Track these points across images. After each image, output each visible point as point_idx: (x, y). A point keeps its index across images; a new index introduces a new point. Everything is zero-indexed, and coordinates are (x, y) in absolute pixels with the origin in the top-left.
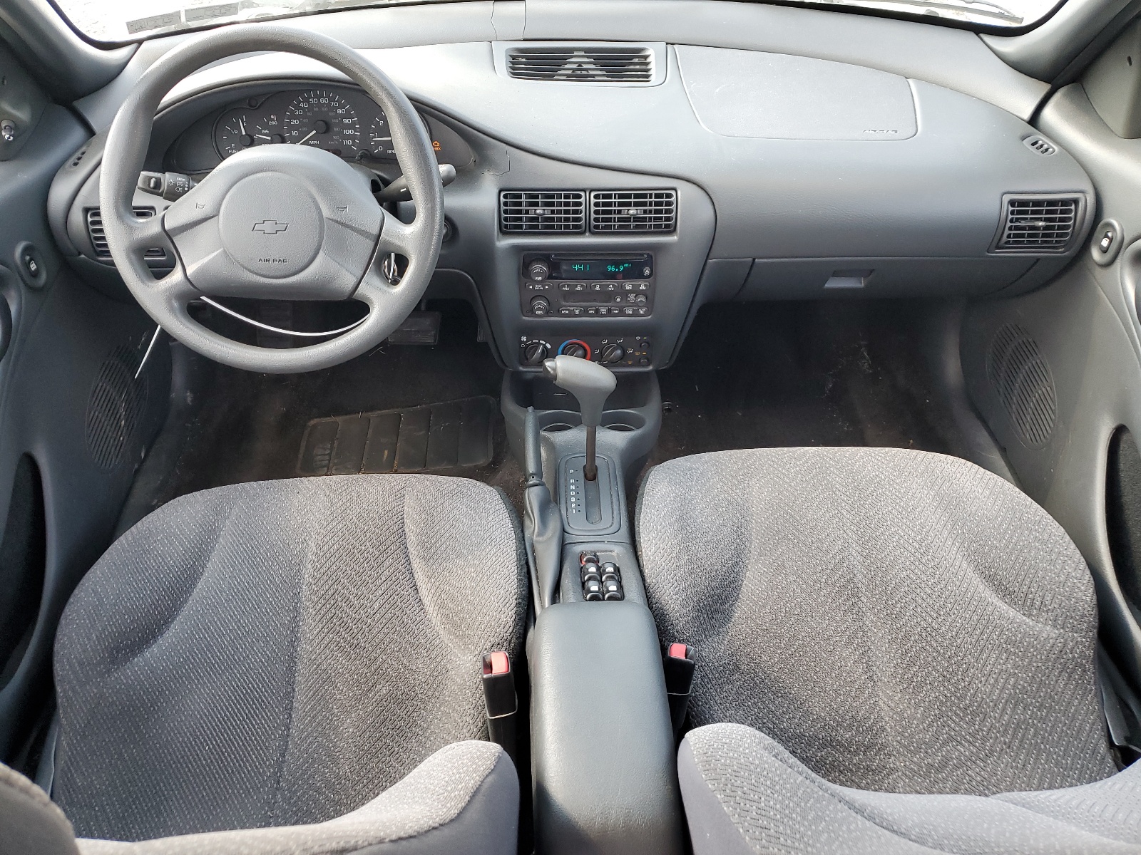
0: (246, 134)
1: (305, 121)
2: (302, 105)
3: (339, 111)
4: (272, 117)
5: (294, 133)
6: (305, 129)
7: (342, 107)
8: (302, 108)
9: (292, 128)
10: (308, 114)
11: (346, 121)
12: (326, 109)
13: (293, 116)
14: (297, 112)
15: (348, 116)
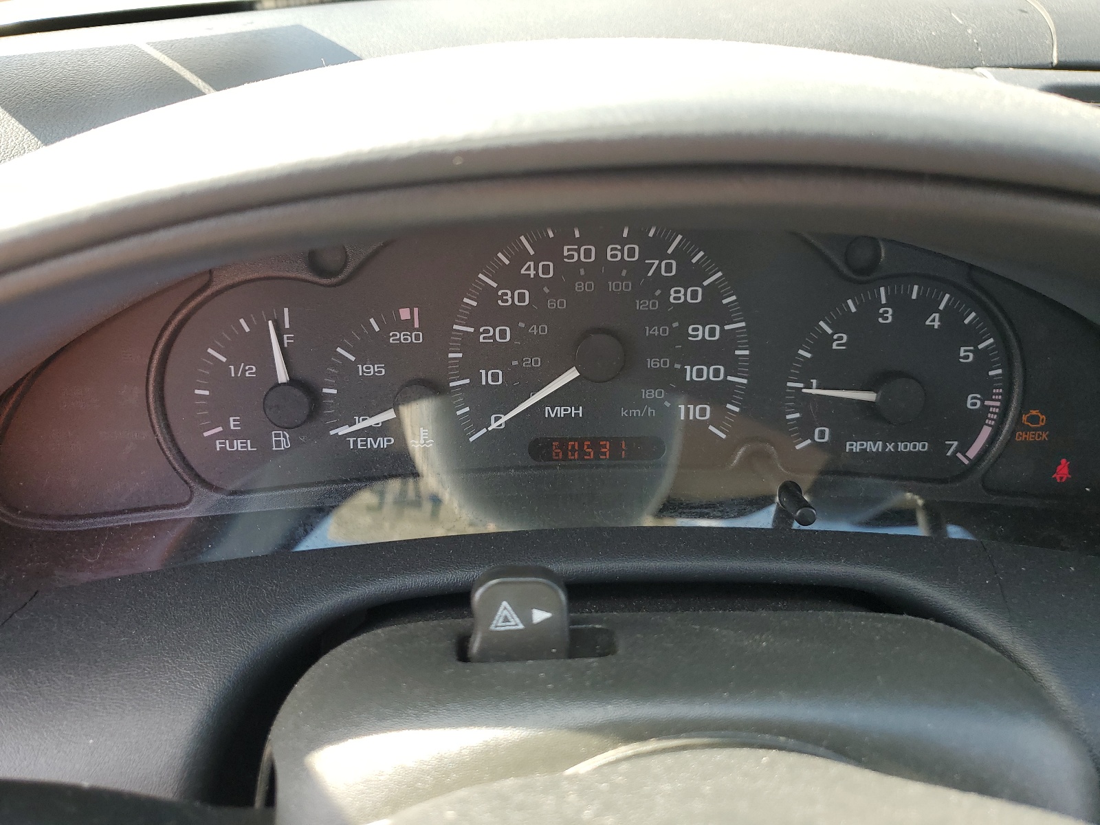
0: (293, 381)
1: (534, 330)
2: (528, 269)
3: (679, 295)
4: (405, 314)
5: (486, 377)
6: (535, 362)
7: (689, 276)
8: (525, 282)
9: (478, 357)
10: (551, 304)
11: (699, 333)
12: (625, 287)
13: (489, 312)
14: (509, 298)
15: (710, 311)
